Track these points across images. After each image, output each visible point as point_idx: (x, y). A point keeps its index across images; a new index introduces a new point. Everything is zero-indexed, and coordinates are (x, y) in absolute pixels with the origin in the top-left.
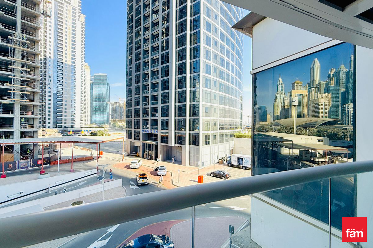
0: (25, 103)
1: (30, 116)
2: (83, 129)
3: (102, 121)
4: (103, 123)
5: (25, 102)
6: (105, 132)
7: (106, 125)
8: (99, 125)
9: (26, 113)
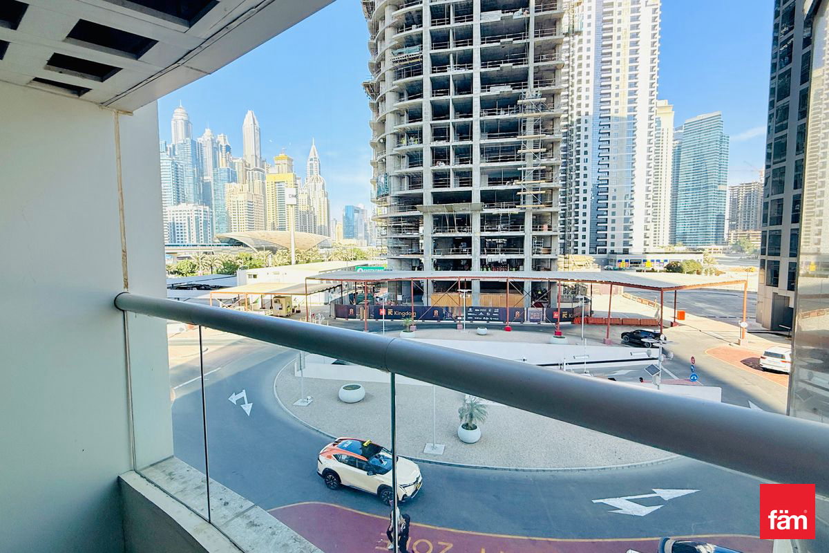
0: (538, 210)
1: (545, 232)
2: (649, 257)
3: (700, 238)
4: (706, 242)
5: (539, 208)
6: (707, 264)
7: (714, 246)
8: (692, 247)
9: (540, 227)
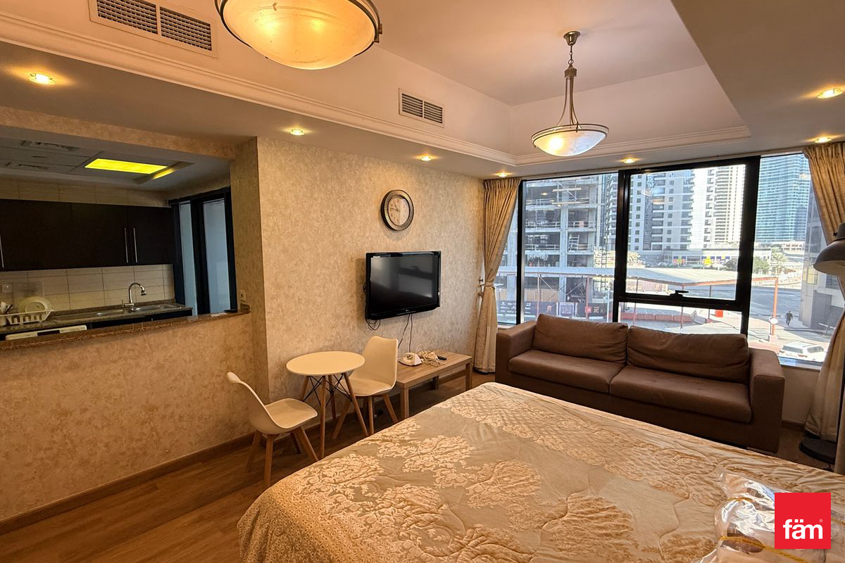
1: (581, 229)
2: (708, 254)
5: (574, 205)
9: (576, 223)
